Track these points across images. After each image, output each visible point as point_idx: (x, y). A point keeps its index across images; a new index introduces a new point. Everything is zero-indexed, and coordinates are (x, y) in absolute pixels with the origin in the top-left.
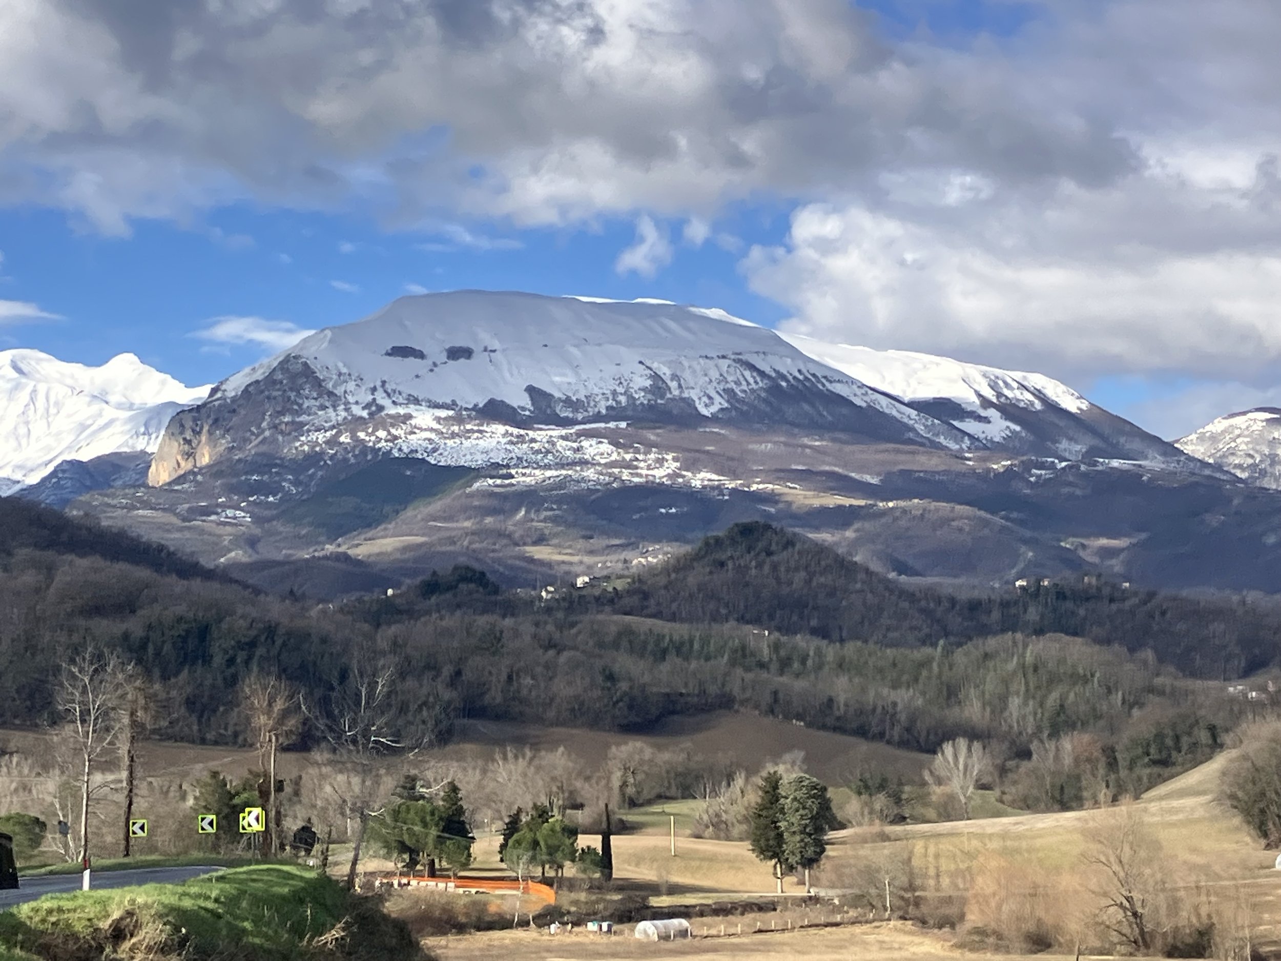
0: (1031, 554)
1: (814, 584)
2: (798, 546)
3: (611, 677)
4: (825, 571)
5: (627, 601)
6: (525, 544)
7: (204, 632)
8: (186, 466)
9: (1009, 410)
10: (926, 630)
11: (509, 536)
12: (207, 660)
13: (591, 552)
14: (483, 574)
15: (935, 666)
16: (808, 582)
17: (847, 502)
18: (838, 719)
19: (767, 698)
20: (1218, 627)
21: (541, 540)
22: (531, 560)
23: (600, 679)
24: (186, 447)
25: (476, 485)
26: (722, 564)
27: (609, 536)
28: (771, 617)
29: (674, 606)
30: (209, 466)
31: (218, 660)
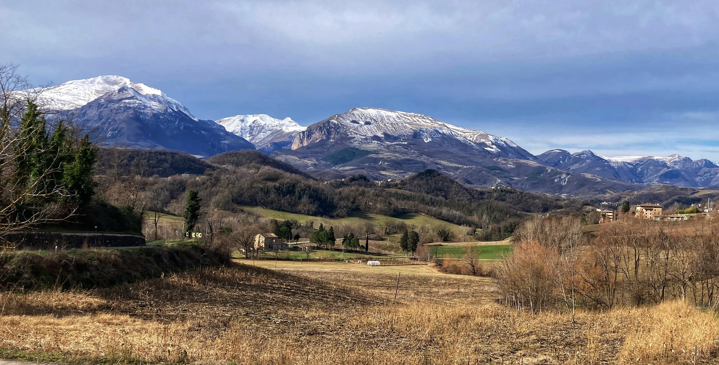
0: (499, 181)
1: (444, 185)
2: (441, 175)
3: (390, 204)
4: (447, 182)
5: (399, 186)
6: (380, 170)
7: (294, 186)
8: (301, 145)
9: (498, 146)
10: (469, 197)
11: (377, 168)
12: (294, 193)
13: (396, 173)
14: (365, 177)
15: (467, 206)
16: (443, 184)
17: (457, 165)
18: (443, 217)
19: (426, 211)
20: (537, 201)
21: (384, 170)
22: (381, 174)
23: (387, 204)
24: (301, 141)
25: (370, 156)
26: (422, 179)
27: (400, 170)
28: (433, 192)
29: (410, 188)
30: (306, 146)
31: (297, 193)
